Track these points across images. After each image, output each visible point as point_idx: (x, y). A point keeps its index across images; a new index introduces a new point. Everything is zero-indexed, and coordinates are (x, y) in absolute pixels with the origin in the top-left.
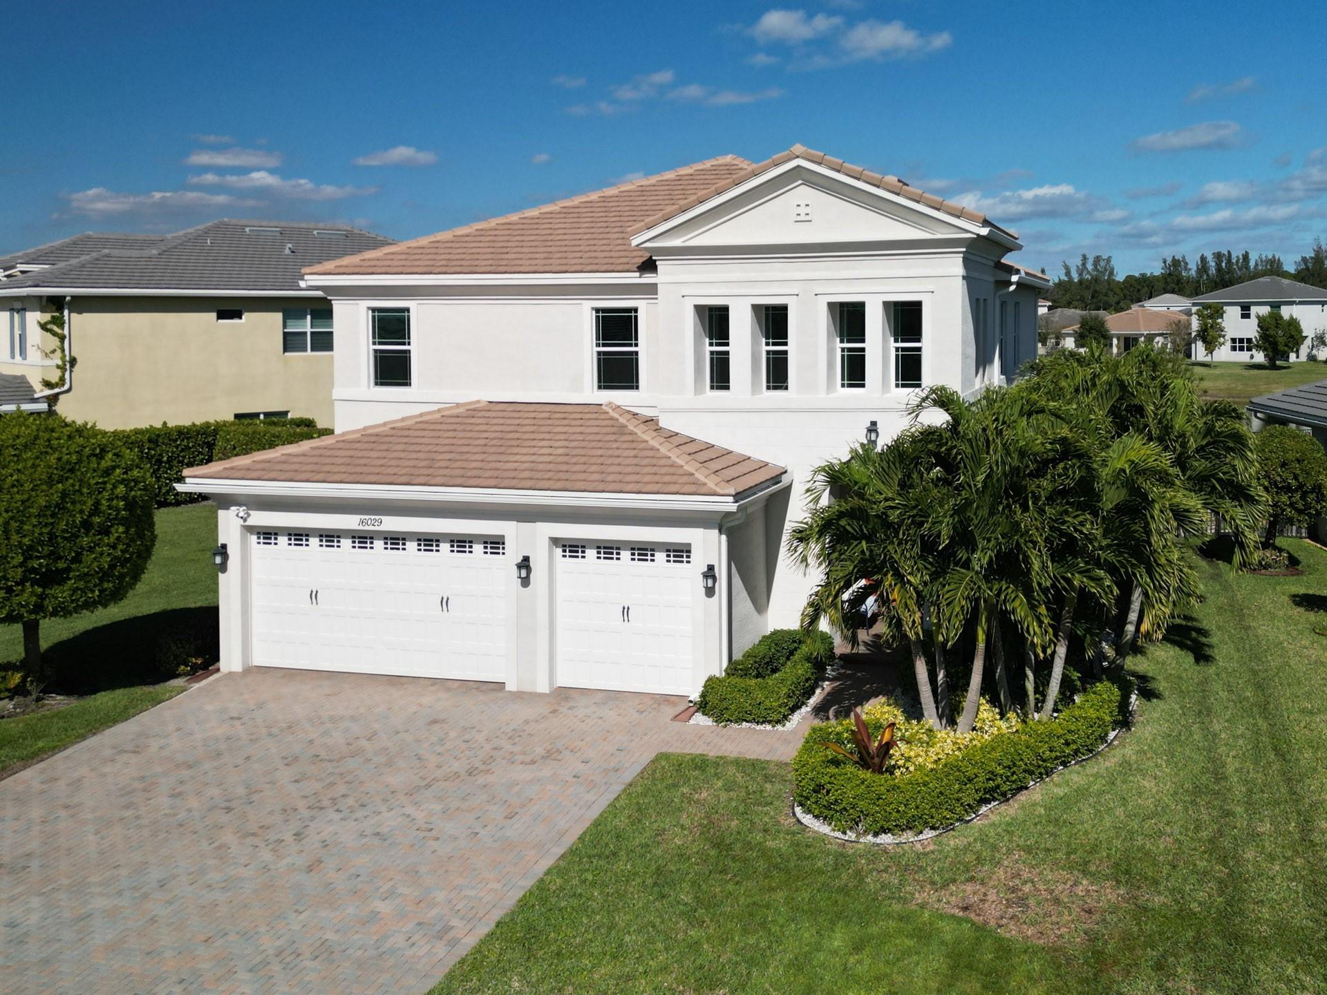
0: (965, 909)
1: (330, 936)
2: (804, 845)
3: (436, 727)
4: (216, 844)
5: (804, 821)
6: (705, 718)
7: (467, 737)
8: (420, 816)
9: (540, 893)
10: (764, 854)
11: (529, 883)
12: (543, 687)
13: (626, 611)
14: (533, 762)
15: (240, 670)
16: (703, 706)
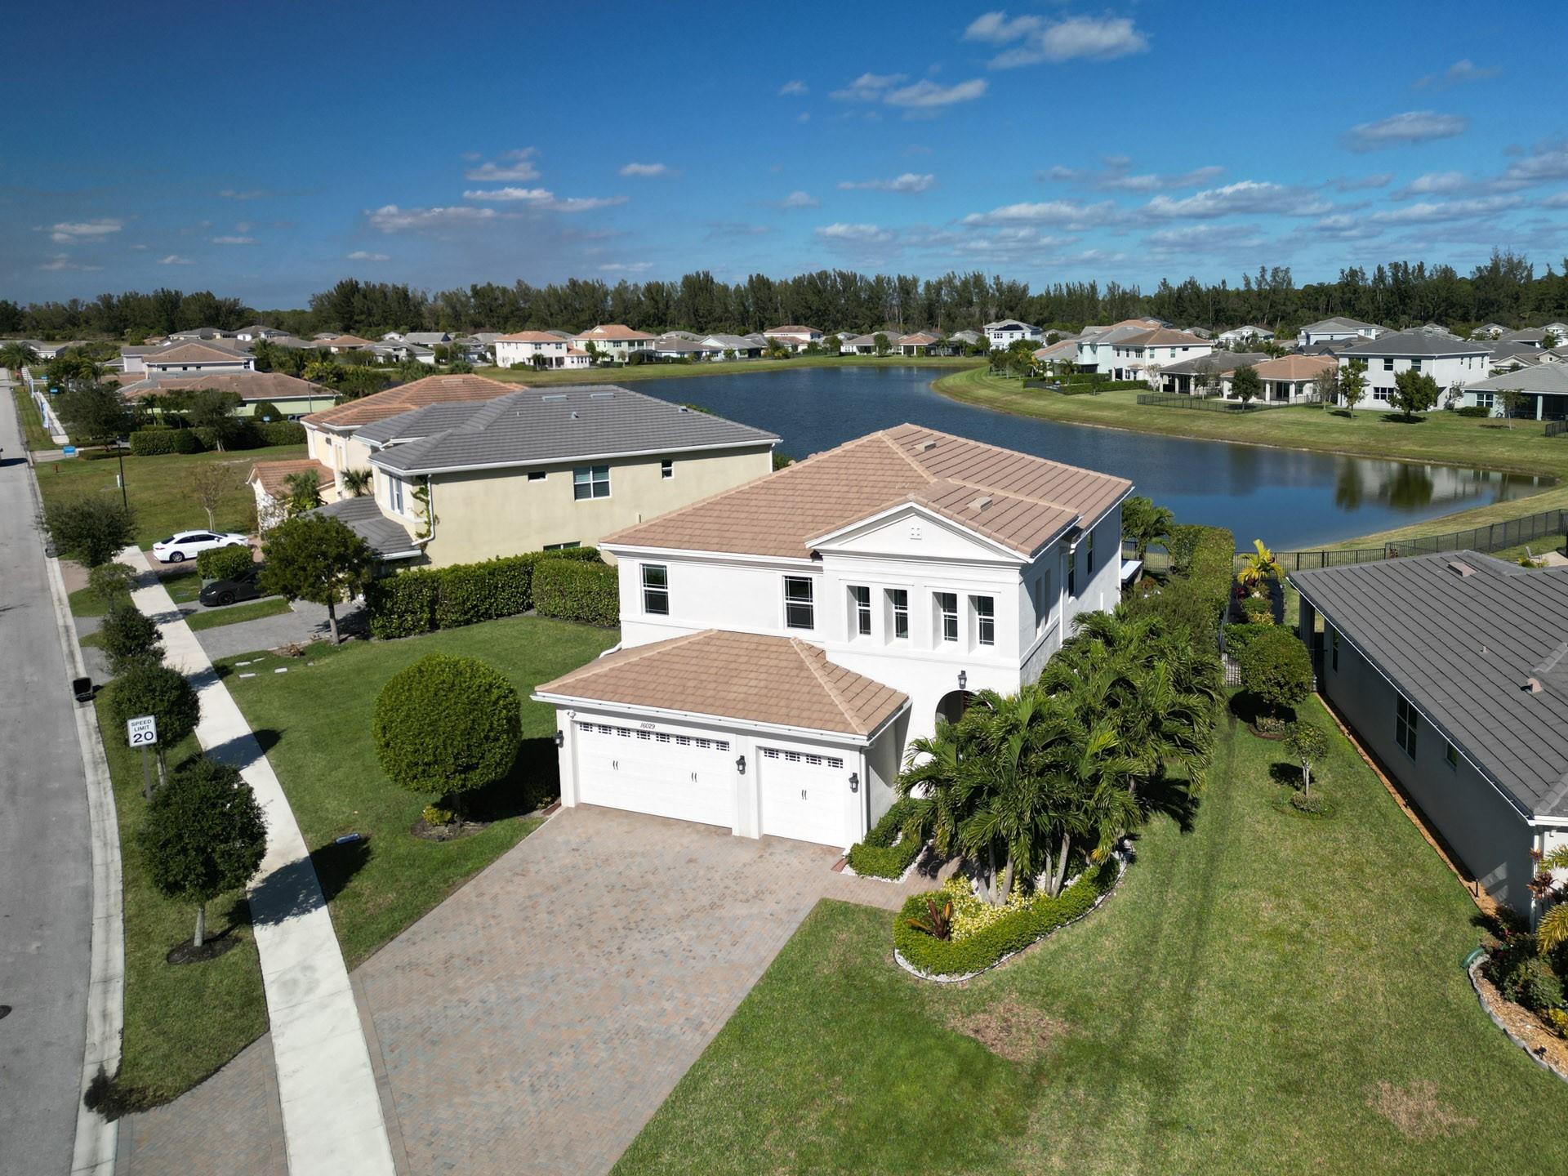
0: (977, 1032)
1: (643, 1024)
2: (897, 978)
3: (691, 865)
4: (577, 953)
5: (899, 961)
6: (851, 869)
7: (709, 876)
8: (684, 939)
9: (749, 1002)
10: (873, 986)
11: (743, 995)
12: (755, 836)
13: (804, 793)
14: (747, 901)
15: (573, 806)
16: (851, 860)
